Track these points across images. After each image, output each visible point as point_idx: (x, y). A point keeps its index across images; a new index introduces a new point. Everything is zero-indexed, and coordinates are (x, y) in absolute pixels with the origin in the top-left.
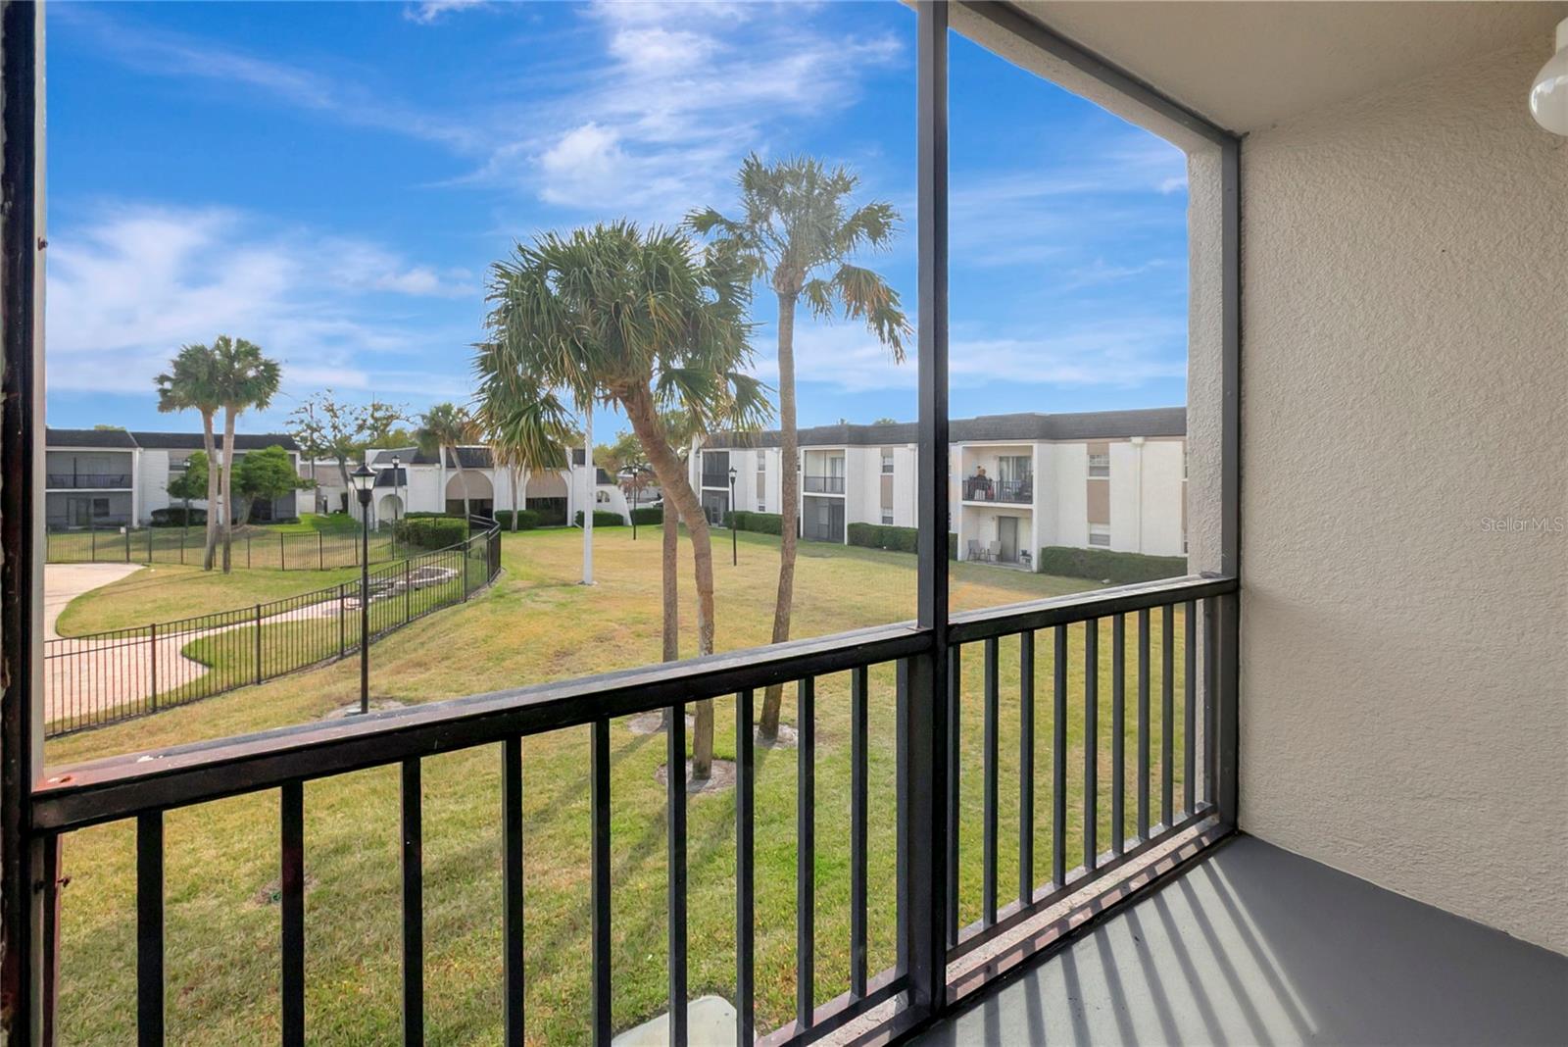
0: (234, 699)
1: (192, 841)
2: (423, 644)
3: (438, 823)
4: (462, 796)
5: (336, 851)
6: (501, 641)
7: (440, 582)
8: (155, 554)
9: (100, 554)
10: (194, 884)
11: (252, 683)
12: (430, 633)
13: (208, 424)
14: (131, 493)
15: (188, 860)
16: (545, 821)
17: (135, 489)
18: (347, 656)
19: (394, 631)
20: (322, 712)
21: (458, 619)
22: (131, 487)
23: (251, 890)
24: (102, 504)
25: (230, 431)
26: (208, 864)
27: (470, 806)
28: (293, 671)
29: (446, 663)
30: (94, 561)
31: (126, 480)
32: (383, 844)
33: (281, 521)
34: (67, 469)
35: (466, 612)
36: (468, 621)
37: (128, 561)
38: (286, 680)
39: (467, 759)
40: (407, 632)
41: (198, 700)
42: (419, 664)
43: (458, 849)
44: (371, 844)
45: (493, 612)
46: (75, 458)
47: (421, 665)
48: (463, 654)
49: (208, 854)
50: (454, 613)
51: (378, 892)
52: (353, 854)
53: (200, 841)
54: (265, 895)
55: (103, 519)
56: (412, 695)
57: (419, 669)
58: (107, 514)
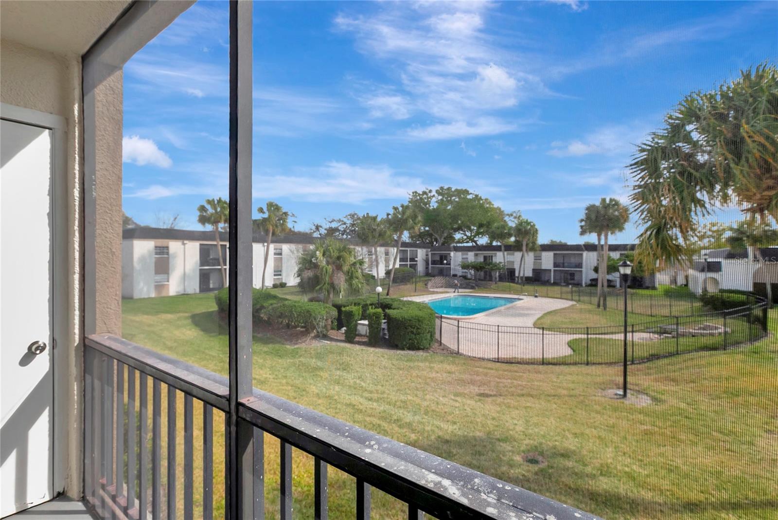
0: (573, 368)
1: (518, 421)
2: (681, 369)
3: (620, 471)
4: (646, 465)
5: (562, 455)
6: (741, 383)
7: (712, 335)
8: (582, 298)
9: (564, 296)
10: (507, 437)
11: (584, 364)
12: (689, 363)
13: (599, 240)
14: (581, 271)
15: (511, 428)
16: (692, 511)
17: (584, 269)
18: (635, 364)
19: (665, 357)
20: (605, 388)
21: (714, 360)
22: (581, 268)
23: (524, 452)
24: (572, 275)
25: (606, 242)
26: (517, 432)
27: (646, 472)
28: (606, 364)
29: (692, 385)
30: (561, 298)
31: (580, 265)
32: (585, 465)
33: (647, 288)
34: (560, 260)
35: (721, 357)
36: (720, 363)
37: (572, 300)
38: (599, 367)
39: (665, 446)
40: (674, 359)
41: (560, 364)
42: (673, 380)
43: (621, 491)
44: (579, 461)
45: (742, 362)
46: (564, 256)
47: (674, 380)
48: (706, 383)
49: (519, 428)
50: (711, 356)
51: (566, 485)
52: (569, 461)
53: (520, 422)
54: (527, 457)
55: (572, 282)
56: (659, 396)
57: (672, 383)
58: (573, 279)
